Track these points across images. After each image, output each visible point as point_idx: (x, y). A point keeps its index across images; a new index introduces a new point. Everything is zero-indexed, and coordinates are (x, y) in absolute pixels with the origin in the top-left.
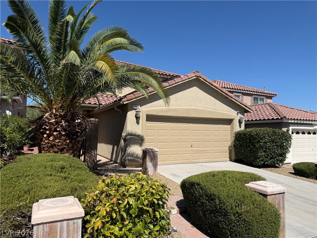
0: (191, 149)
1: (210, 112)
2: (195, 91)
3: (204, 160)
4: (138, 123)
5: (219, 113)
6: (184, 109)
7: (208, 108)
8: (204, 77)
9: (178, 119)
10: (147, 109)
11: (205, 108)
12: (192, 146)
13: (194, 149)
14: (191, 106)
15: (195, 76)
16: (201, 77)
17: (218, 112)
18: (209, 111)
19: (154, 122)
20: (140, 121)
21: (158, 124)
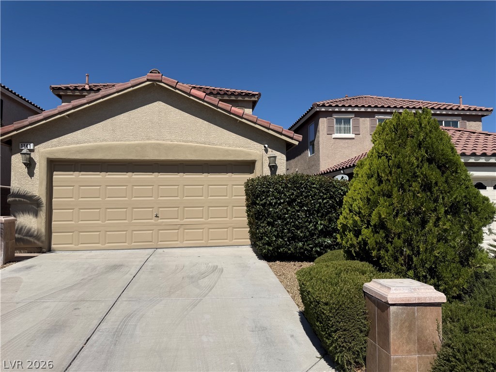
0: (156, 222)
1: (195, 150)
2: (158, 109)
3: (186, 243)
4: (31, 174)
5: (218, 149)
6: (129, 146)
7: (191, 142)
8: (168, 80)
9: (125, 165)
10: (49, 149)
11: (183, 141)
12: (157, 216)
13: (163, 222)
14: (148, 139)
15: (148, 80)
16: (161, 81)
17: (214, 148)
18: (191, 147)
19: (72, 173)
20: (36, 171)
21: (81, 176)
